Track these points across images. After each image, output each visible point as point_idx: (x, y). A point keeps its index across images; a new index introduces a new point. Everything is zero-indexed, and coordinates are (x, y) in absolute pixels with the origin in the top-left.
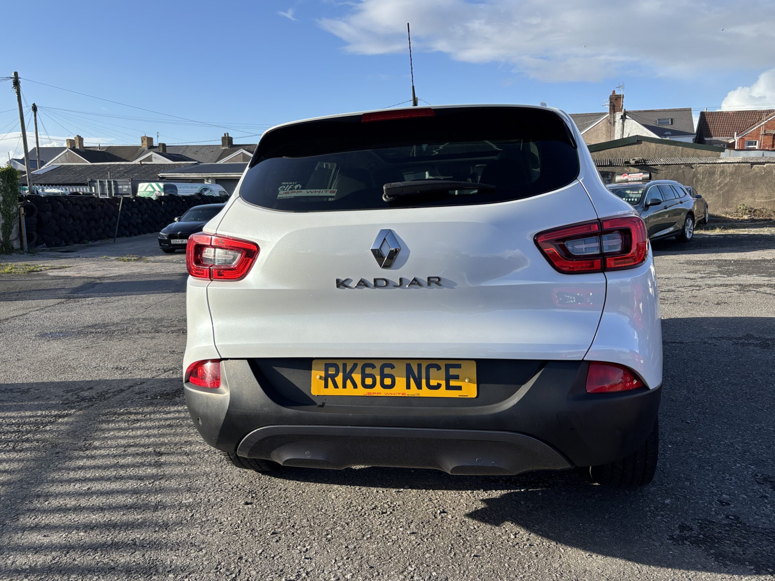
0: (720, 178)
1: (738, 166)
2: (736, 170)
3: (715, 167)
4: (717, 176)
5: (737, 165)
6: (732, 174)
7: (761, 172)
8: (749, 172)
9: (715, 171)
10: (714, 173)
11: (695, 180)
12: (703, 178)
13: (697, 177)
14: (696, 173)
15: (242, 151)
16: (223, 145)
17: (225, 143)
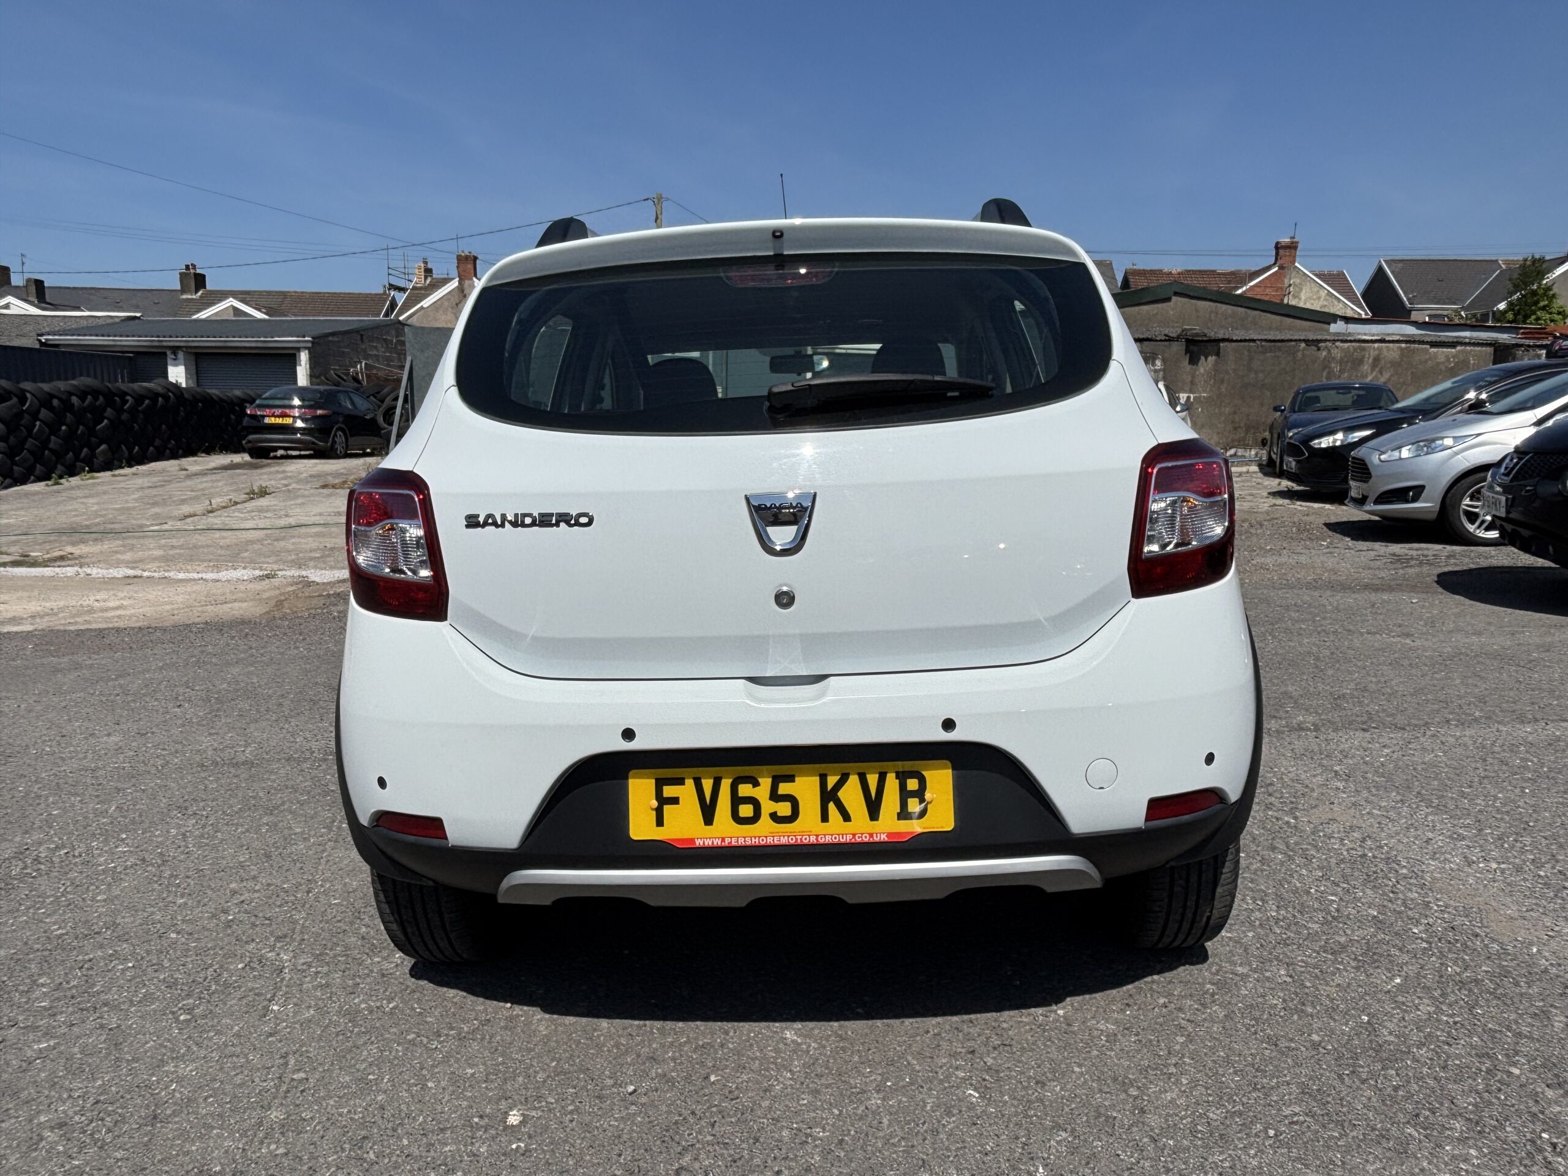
1: (1406, 348)
2: (1402, 356)
3: (1364, 349)
4: (1366, 367)
5: (1403, 345)
6: (1395, 364)
7: (1448, 361)
8: (1426, 361)
9: (1364, 356)
10: (1361, 361)
11: (1325, 374)
12: (1342, 371)
13: (1330, 367)
14: (1329, 359)
15: (231, 302)
16: (183, 290)
17: (189, 285)
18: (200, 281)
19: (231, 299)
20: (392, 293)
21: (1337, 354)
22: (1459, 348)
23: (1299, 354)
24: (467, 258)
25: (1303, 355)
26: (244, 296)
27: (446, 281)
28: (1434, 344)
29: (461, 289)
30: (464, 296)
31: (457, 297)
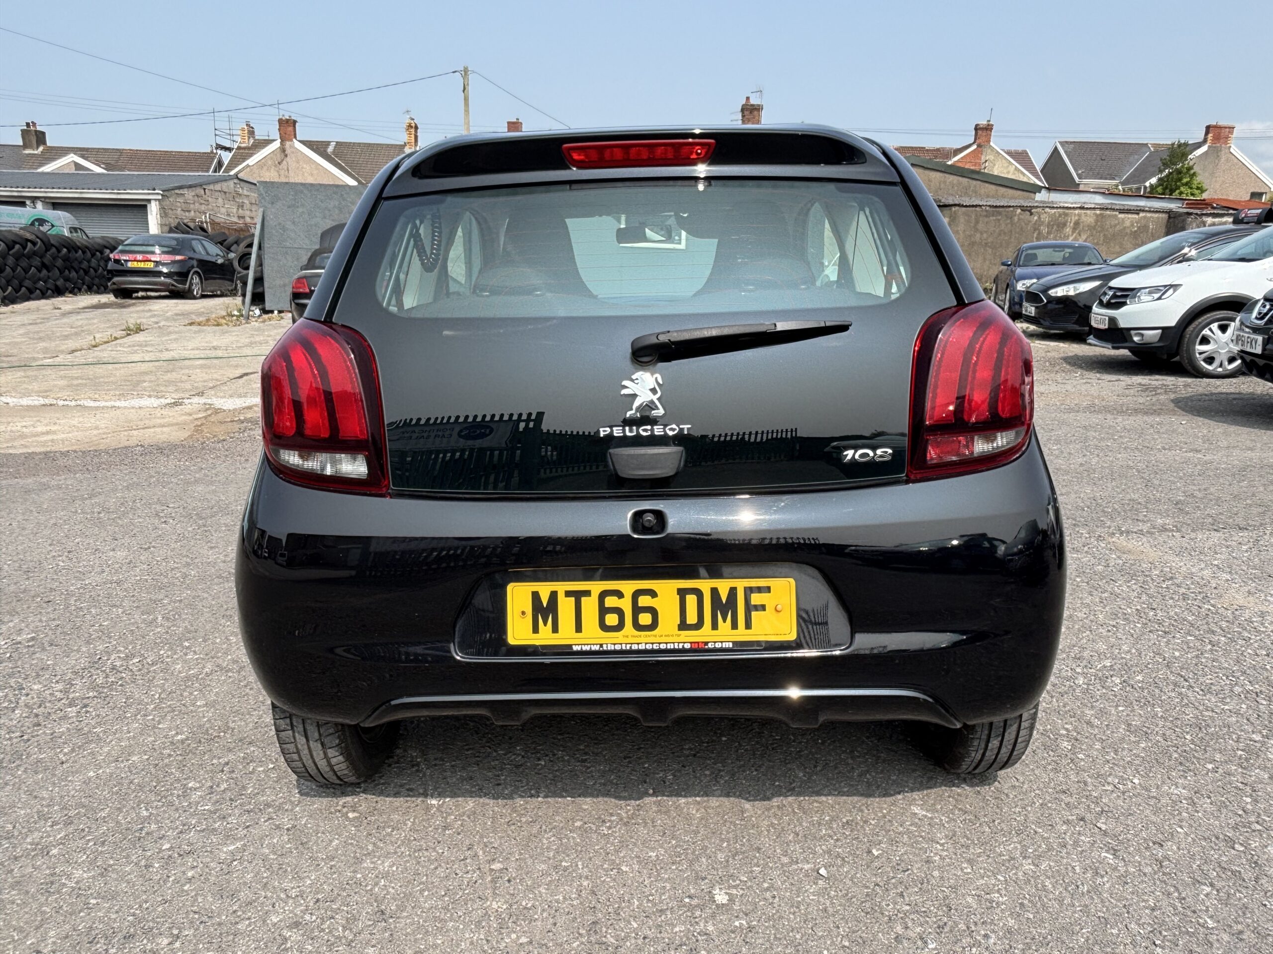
0: (1073, 232)
1: (1101, 214)
2: (1097, 221)
3: (1066, 215)
4: (1068, 230)
5: (1098, 212)
6: (1091, 228)
7: (1132, 225)
8: (1115, 226)
9: (1067, 221)
10: (1064, 225)
11: (1035, 235)
12: (1049, 233)
13: (1039, 230)
14: (1040, 222)
15: (72, 157)
16: (25, 146)
17: (30, 141)
18: (40, 138)
19: (72, 155)
20: (219, 152)
21: (1045, 218)
22: (1142, 215)
23: (1016, 219)
24: (287, 121)
25: (1019, 219)
26: (83, 152)
27: (268, 142)
28: (1122, 211)
29: (283, 150)
30: (286, 156)
31: (279, 157)
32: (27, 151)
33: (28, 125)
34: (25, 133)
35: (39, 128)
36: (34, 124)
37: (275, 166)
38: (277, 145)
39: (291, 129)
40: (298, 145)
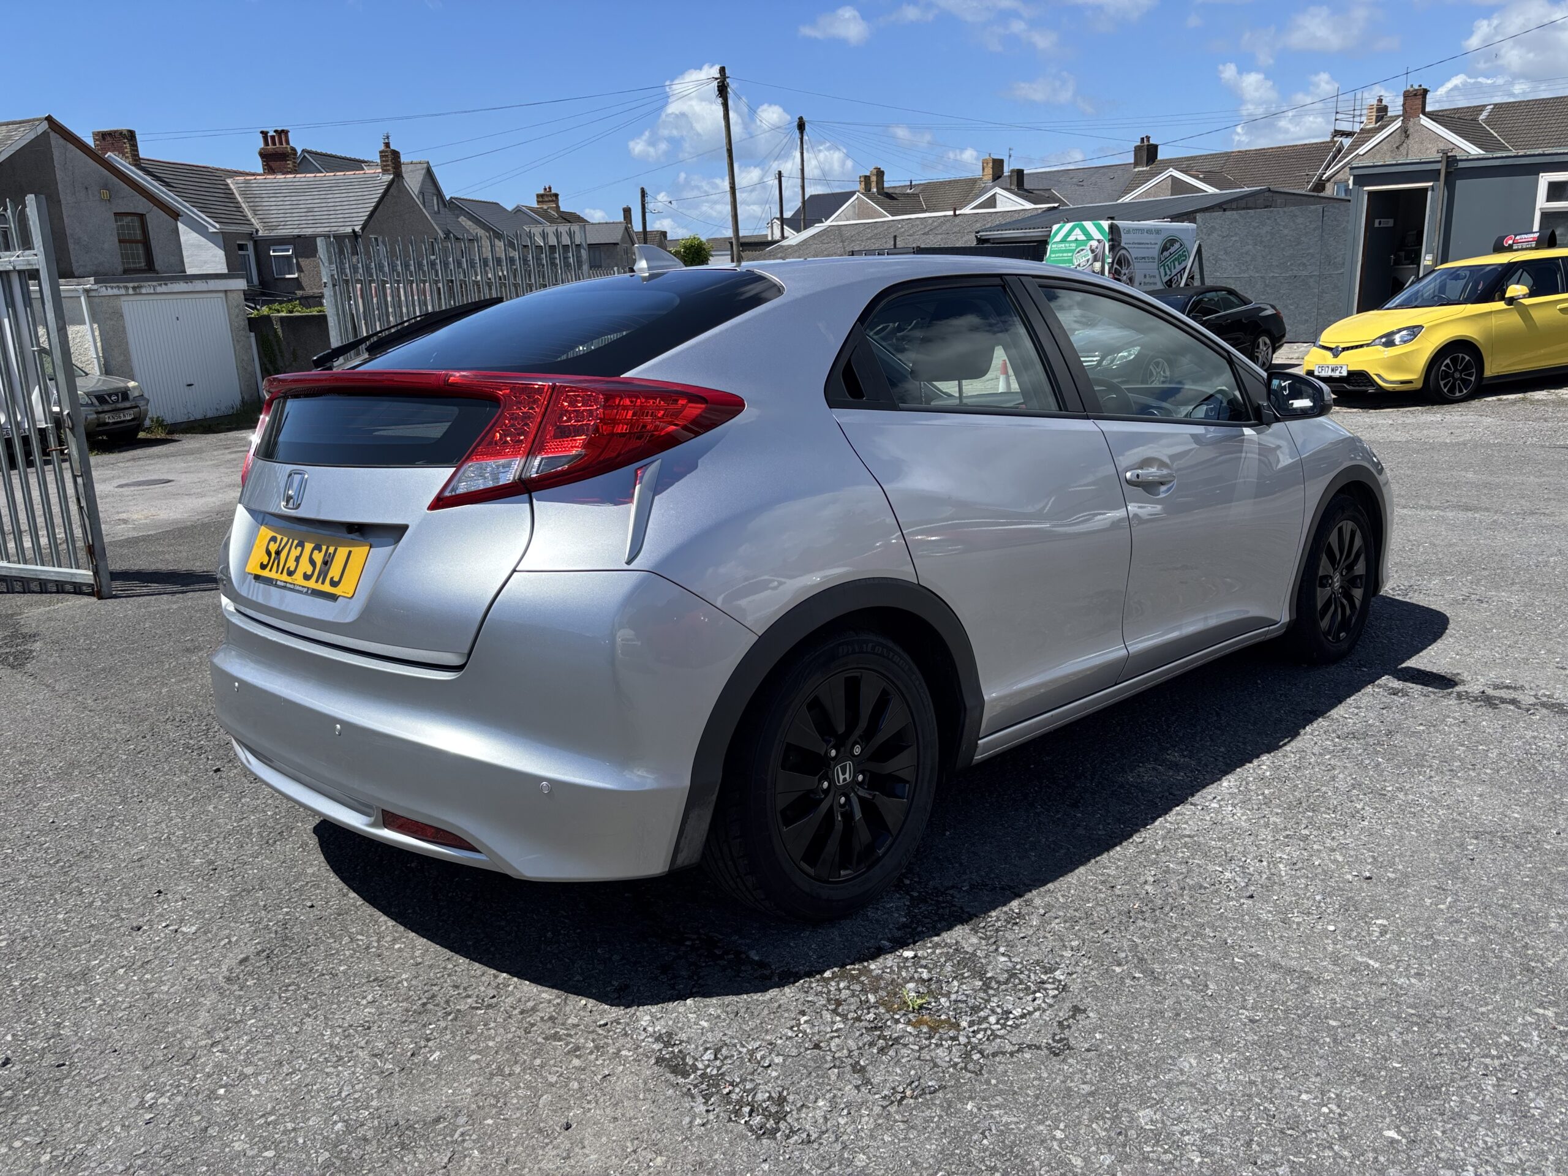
15: (1173, 171)
16: (1136, 164)
17: (1141, 157)
18: (1152, 152)
19: (1171, 169)
20: (1338, 139)
24: (1417, 92)
26: (1184, 164)
29: (1405, 131)
30: (1407, 137)
31: (1398, 137)
32: (1136, 170)
33: (1142, 139)
34: (1138, 150)
35: (1152, 142)
36: (1148, 138)
37: (1392, 151)
38: (1398, 124)
39: (1419, 102)
40: (1425, 121)
